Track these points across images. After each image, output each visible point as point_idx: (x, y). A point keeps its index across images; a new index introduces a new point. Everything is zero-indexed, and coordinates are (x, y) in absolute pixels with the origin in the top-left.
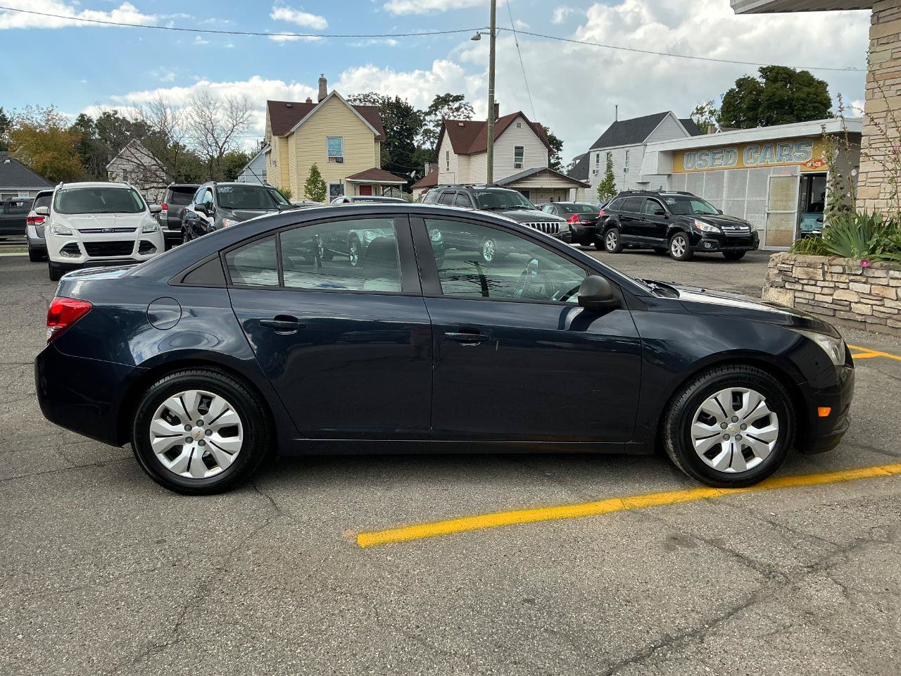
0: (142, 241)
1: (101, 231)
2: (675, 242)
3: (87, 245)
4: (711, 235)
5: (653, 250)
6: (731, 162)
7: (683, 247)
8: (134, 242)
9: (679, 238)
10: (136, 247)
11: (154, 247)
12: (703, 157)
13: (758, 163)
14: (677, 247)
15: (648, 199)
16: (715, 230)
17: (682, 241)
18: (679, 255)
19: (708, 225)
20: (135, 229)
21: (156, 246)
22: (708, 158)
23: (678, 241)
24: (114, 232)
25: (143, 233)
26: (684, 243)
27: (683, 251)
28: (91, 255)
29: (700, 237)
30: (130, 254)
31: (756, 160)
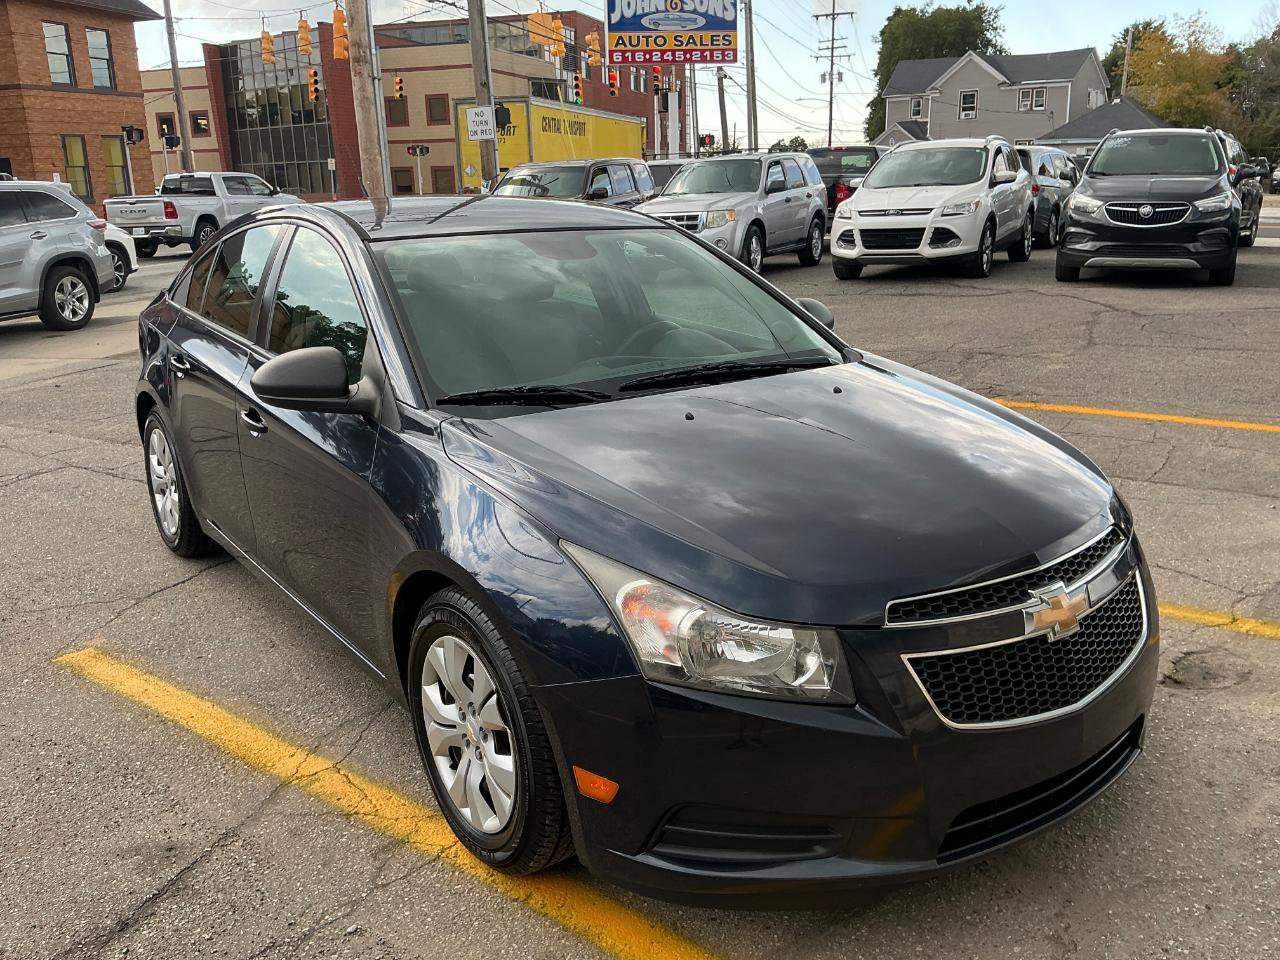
0: (936, 229)
1: (884, 213)
3: (864, 233)
8: (924, 229)
10: (927, 237)
11: (957, 237)
20: (931, 210)
21: (960, 235)
24: (902, 214)
25: (943, 215)
28: (867, 247)
30: (917, 246)
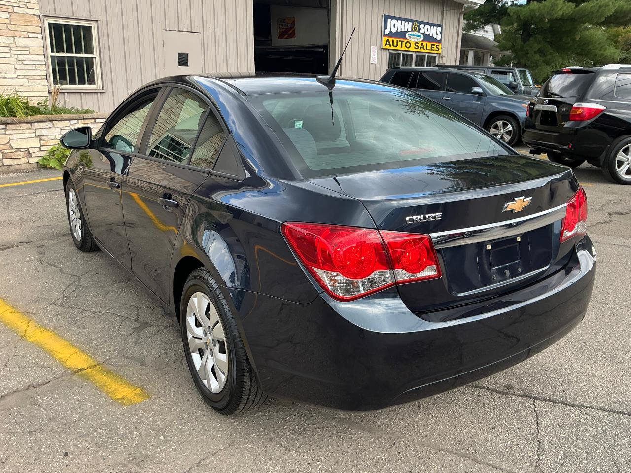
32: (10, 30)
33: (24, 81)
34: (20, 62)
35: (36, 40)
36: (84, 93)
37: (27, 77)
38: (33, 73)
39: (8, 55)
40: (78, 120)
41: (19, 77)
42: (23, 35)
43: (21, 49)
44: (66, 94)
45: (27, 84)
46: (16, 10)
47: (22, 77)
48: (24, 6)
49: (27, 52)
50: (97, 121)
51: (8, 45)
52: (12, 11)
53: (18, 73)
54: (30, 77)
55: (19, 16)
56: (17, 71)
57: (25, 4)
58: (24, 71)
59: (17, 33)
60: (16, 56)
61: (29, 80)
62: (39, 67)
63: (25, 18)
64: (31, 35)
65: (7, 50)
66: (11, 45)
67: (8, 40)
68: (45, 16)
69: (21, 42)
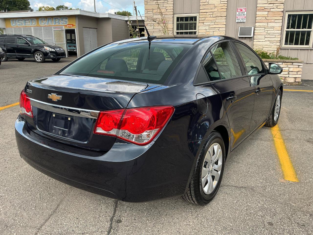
2: (36, 55)
4: (51, 52)
5: (17, 59)
6: (34, 24)
7: (41, 57)
9: (38, 53)
12: (20, 22)
13: (46, 25)
14: (38, 57)
15: (18, 38)
16: (53, 50)
17: (40, 55)
18: (39, 60)
19: (50, 48)
22: (23, 22)
23: (38, 55)
26: (41, 56)
27: (41, 59)
29: (48, 53)
31: (45, 23)
32: (267, 19)
33: (268, 43)
34: (268, 34)
35: (278, 24)
36: (300, 49)
37: (270, 41)
38: (273, 39)
39: (263, 31)
40: (283, 62)
41: (266, 41)
42: (272, 21)
43: (271, 28)
44: (289, 50)
45: (269, 44)
46: (272, 10)
47: (267, 41)
48: (276, 8)
49: (273, 29)
50: (294, 64)
51: (264, 26)
52: (270, 11)
53: (266, 39)
54: (271, 41)
55: (272, 13)
56: (266, 38)
57: (277, 6)
58: (269, 38)
59: (269, 21)
60: (267, 31)
61: (271, 43)
62: (277, 36)
63: (275, 13)
64: (276, 21)
65: (263, 29)
66: (266, 26)
67: (265, 24)
68: (286, 11)
69: (271, 25)
